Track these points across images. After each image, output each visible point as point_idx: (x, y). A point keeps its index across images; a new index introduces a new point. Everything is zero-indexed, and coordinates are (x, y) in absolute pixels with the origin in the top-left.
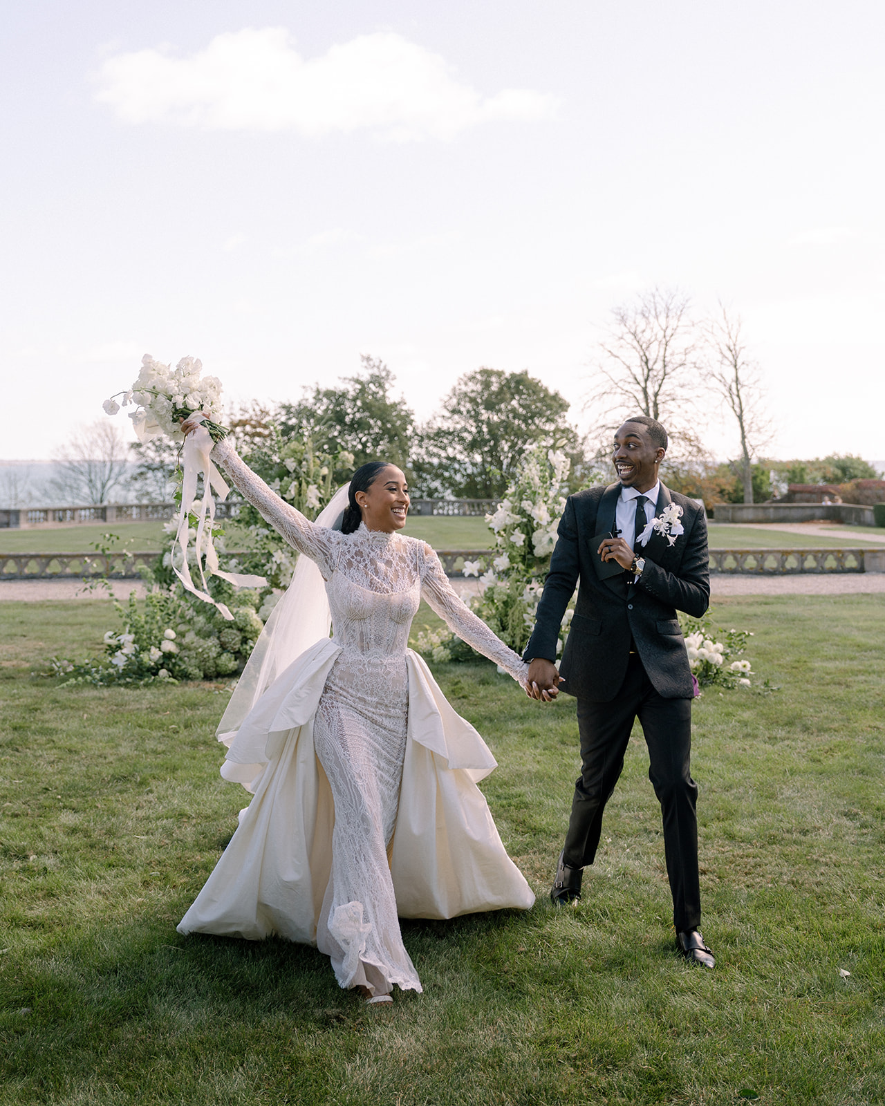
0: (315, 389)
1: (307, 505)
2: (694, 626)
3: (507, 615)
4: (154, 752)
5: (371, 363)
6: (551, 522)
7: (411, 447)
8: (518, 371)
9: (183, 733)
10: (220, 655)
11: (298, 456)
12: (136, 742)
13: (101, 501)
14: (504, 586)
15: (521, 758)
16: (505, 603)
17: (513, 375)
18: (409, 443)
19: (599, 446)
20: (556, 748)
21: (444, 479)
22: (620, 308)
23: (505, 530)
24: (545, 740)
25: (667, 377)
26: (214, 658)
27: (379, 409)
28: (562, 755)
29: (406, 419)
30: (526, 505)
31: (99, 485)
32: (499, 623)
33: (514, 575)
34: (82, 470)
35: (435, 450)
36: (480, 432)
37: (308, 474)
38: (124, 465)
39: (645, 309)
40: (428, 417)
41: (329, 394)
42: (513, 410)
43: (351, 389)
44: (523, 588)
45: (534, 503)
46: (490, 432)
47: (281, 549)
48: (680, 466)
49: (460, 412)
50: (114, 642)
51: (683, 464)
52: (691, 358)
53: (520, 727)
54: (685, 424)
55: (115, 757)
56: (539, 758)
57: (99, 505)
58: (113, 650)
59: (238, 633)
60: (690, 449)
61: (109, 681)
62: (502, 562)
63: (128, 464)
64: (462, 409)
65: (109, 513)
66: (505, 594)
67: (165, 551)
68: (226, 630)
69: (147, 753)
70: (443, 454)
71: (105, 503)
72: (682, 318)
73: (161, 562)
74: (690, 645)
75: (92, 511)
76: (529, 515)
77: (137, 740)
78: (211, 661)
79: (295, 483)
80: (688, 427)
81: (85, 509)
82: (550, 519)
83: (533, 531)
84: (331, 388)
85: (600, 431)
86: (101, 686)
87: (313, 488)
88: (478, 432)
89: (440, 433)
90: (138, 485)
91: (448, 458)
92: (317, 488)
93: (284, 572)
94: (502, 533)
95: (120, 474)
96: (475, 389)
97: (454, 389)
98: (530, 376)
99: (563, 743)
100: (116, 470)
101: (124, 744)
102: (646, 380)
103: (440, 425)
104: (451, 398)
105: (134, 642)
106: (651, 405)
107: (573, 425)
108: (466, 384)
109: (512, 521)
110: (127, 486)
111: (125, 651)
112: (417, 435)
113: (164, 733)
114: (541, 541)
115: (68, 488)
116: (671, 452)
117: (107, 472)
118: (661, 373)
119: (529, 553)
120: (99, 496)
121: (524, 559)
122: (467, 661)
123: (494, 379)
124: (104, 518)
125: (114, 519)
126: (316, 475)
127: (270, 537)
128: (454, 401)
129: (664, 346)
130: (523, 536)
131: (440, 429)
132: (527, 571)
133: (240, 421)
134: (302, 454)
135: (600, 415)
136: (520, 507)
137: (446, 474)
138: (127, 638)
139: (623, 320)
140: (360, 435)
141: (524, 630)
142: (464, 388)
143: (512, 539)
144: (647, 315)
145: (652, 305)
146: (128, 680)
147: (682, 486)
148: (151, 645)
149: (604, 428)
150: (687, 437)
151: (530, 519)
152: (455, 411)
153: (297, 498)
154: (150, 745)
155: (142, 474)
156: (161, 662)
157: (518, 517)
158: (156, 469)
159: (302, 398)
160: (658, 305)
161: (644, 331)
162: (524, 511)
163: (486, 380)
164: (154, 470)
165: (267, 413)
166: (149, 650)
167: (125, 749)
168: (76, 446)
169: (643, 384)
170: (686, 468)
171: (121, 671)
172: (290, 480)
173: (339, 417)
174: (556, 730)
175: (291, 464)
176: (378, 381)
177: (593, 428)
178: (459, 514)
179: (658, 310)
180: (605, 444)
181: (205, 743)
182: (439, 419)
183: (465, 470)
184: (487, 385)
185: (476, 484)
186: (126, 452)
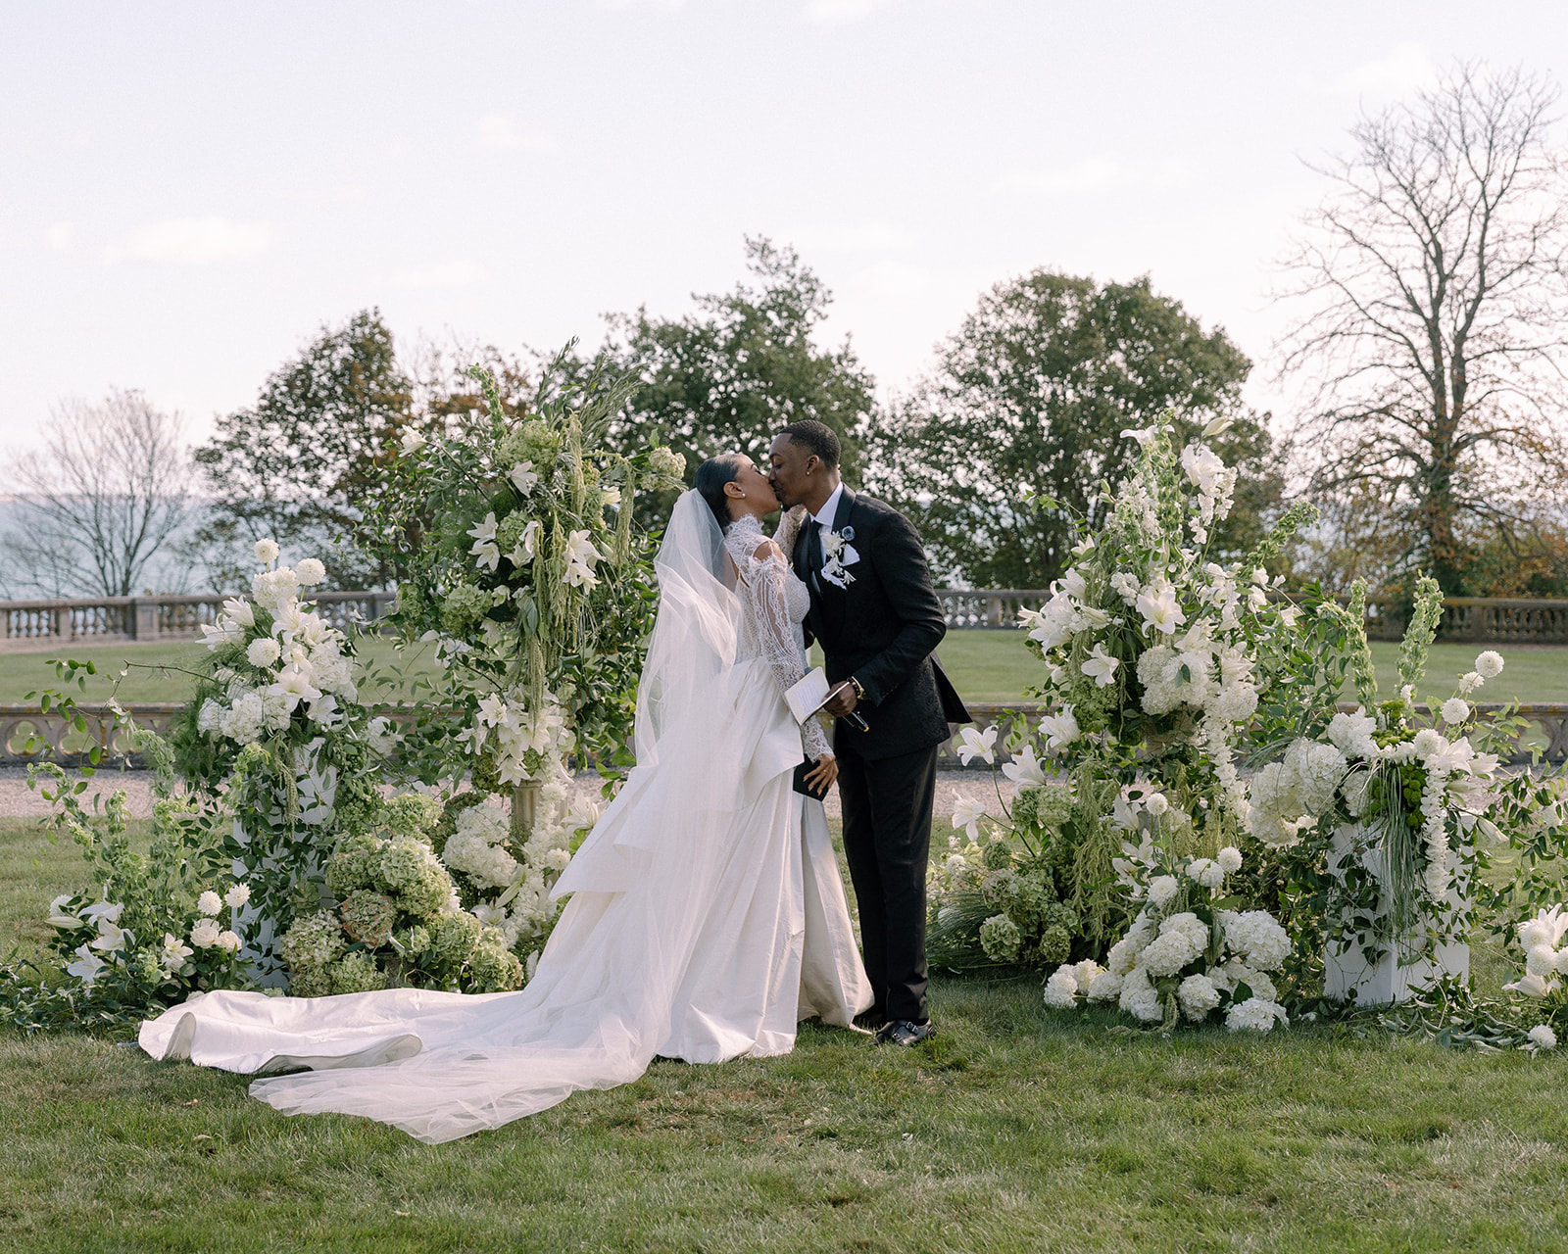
0: (635, 322)
1: (565, 580)
2: (1544, 892)
3: (1071, 862)
4: (146, 1203)
5: (772, 260)
6: (1186, 626)
7: (866, 465)
8: (1124, 280)
9: (227, 1157)
10: (339, 957)
11: (545, 456)
12: (100, 1176)
13: (126, 590)
14: (1063, 789)
15: (1091, 1226)
16: (1066, 829)
17: (1113, 291)
18: (863, 455)
19: (1320, 462)
20: (1184, 1201)
21: (947, 541)
22: (1375, 127)
23: (1067, 647)
24: (1157, 1180)
25: (1486, 295)
26: (327, 965)
27: (790, 371)
28: (1199, 1219)
29: (856, 397)
30: (1123, 582)
31: (119, 552)
32: (1050, 880)
33: (1088, 760)
34: (81, 515)
35: (925, 471)
36: (1032, 429)
37: (569, 501)
38: (178, 507)
39: (1435, 127)
40: (908, 391)
41: (670, 336)
42: (1112, 377)
43: (721, 324)
44: (1114, 793)
45: (1143, 580)
46: (1055, 429)
47: (500, 693)
48: (1514, 511)
49: (983, 380)
50: (72, 922)
51: (1522, 505)
52: (1548, 247)
53: (1093, 1143)
54: (1529, 408)
55: (40, 1215)
56: (1138, 1226)
57: (119, 598)
58: (71, 941)
59: (387, 902)
60: (1541, 469)
61: (57, 1019)
62: (1060, 729)
63: (187, 505)
64: (991, 372)
65: (141, 618)
66: (1066, 806)
67: (203, 695)
68: (356, 893)
69: (124, 1206)
70: (943, 480)
71: (136, 594)
72: (1528, 150)
73: (194, 720)
74: (1536, 939)
75: (102, 612)
76: (1131, 609)
77: (104, 1170)
78: (318, 971)
79: (535, 524)
80: (1537, 416)
81: (84, 607)
82: (1182, 620)
83: (1141, 649)
84: (676, 319)
85: (1322, 425)
86: (35, 1031)
87: (579, 536)
88: (1027, 430)
89: (936, 431)
90: (212, 553)
91: (954, 490)
92: (591, 538)
93: (509, 749)
94: (1062, 654)
95: (170, 523)
96: (1022, 323)
97: (971, 323)
98: (1154, 293)
99: (1203, 1186)
100: (160, 514)
101: (68, 1180)
102: (1436, 303)
103: (935, 409)
104: (962, 347)
105: (122, 923)
106: (1447, 362)
107: (1259, 414)
108: (1000, 313)
109: (1086, 624)
110: (187, 552)
111: (98, 943)
112: (880, 434)
113: (178, 1153)
114: (1159, 674)
115: (45, 558)
116: (1495, 477)
117: (139, 521)
118: (1474, 284)
119: (1128, 705)
120: (120, 577)
121: (1115, 716)
122: (969, 974)
123: (1066, 300)
124: (131, 631)
125: (156, 633)
126: (591, 506)
127: (472, 659)
128: (971, 354)
129: (1482, 219)
130: (1114, 663)
131: (935, 419)
132: (1122, 751)
133: (455, 397)
134: (554, 450)
135: (1323, 386)
136: (1109, 589)
137: (951, 530)
138: (105, 911)
139: (1382, 155)
140: (744, 435)
141: (1113, 898)
142: (994, 322)
143: (1087, 668)
144: (1441, 142)
145: (1455, 116)
146: (105, 1015)
147: (1520, 558)
148: (166, 929)
149: (1332, 419)
150: (1535, 440)
151: (1133, 617)
152: (974, 378)
153: (539, 561)
154: (136, 1184)
155: (221, 524)
156: (191, 971)
157: (1101, 613)
158: (255, 513)
159: (605, 343)
160: (1468, 118)
161: (1433, 182)
162: (1119, 597)
163: (1048, 304)
164: (248, 517)
165: (522, 382)
166: (160, 943)
167: (72, 1196)
168: (65, 459)
169: (1428, 313)
170: (1530, 515)
171: (88, 994)
172: (522, 516)
173: (694, 390)
174: (1187, 1153)
175: (525, 477)
176: (788, 304)
177: (1305, 420)
178: (979, 625)
179: (1468, 131)
180: (1334, 457)
181: (279, 1180)
182: (934, 398)
183: (997, 518)
184: (1050, 314)
185: (1022, 553)
186: (184, 473)
